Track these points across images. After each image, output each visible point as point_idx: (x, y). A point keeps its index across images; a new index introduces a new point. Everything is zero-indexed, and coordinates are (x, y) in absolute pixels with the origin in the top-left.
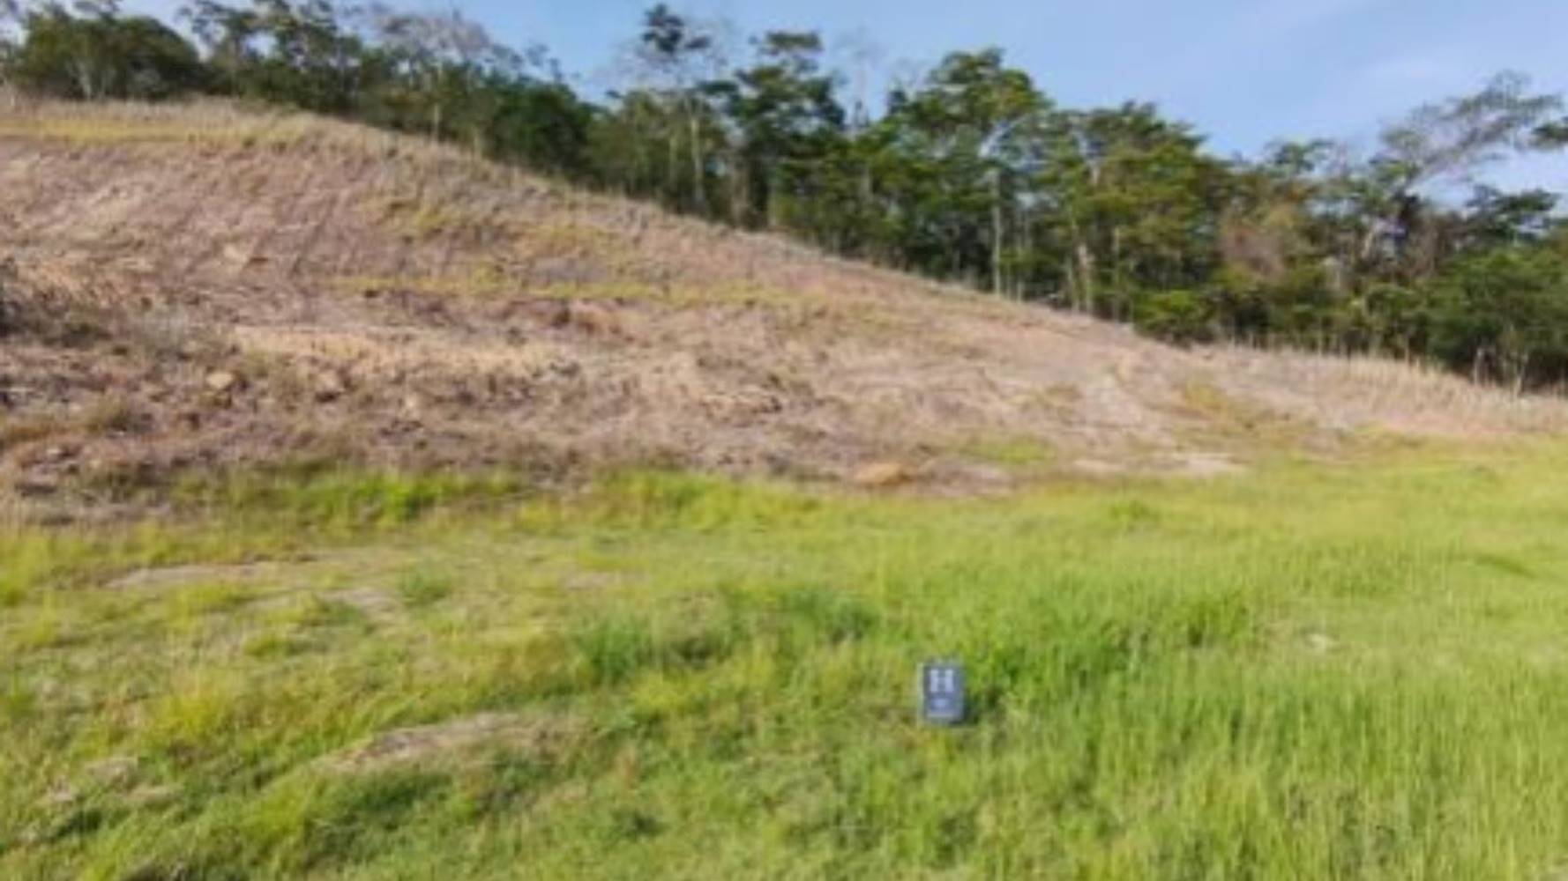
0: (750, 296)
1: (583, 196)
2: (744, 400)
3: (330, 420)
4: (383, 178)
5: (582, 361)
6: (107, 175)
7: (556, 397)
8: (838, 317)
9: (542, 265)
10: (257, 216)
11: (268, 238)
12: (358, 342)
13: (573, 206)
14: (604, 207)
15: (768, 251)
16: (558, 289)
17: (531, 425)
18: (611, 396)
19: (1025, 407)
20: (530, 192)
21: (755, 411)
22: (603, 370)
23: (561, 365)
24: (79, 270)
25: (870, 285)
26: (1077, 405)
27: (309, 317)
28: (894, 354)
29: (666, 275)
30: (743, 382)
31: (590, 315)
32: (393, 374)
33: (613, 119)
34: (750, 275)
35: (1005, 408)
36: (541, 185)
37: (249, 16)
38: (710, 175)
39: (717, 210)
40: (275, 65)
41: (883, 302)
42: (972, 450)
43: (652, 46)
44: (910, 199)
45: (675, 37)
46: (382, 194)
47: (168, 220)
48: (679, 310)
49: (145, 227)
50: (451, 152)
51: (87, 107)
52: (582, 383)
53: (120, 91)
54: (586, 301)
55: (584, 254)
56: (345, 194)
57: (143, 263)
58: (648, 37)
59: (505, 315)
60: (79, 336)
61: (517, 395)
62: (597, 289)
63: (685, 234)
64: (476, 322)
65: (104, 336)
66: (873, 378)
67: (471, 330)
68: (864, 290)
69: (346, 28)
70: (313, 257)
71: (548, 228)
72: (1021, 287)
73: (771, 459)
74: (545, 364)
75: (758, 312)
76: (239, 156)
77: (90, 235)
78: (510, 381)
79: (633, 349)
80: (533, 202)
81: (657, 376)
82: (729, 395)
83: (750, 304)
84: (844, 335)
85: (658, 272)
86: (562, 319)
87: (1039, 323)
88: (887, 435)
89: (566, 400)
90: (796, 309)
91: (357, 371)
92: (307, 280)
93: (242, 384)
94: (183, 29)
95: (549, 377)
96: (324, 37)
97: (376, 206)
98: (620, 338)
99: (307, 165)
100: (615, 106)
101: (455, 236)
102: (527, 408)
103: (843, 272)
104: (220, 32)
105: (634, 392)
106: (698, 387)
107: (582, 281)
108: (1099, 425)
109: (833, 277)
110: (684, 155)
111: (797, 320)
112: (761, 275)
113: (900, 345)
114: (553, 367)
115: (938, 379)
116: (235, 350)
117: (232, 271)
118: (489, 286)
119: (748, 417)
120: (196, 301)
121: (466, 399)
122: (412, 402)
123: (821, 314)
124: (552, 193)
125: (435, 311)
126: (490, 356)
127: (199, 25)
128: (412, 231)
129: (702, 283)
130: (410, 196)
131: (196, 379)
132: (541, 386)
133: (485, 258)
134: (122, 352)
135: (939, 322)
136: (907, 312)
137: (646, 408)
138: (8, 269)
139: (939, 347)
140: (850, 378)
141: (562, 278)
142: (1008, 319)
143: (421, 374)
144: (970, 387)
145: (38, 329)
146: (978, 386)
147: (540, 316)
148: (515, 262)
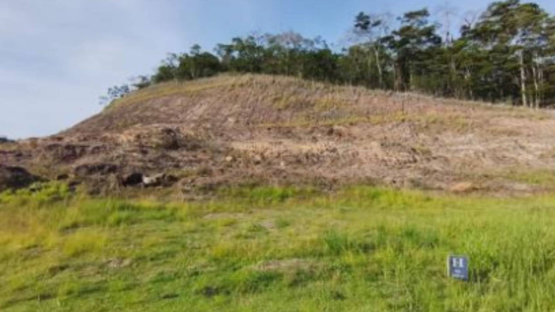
0: (403, 117)
1: (337, 87)
2: (400, 158)
3: (258, 170)
4: (272, 91)
5: (337, 147)
6: (199, 100)
7: (329, 161)
8: (442, 123)
9: (324, 113)
10: (236, 108)
11: (240, 114)
12: (266, 145)
13: (333, 91)
14: (343, 90)
15: (410, 99)
16: (329, 122)
17: (321, 170)
18: (348, 159)
19: (542, 156)
20: (318, 89)
21: (405, 163)
22: (345, 149)
23: (330, 149)
24: (193, 129)
25: (456, 107)
27: (252, 138)
28: (470, 136)
29: (368, 113)
30: (399, 151)
31: (341, 130)
32: (276, 155)
33: (346, 58)
34: (403, 110)
35: (530, 157)
36: (321, 85)
37: (231, 46)
38: (385, 73)
39: (389, 86)
40: (240, 60)
41: (463, 115)
42: (511, 176)
43: (359, 29)
44: (476, 70)
45: (368, 23)
46: (271, 96)
47: (215, 111)
48: (374, 125)
49: (208, 114)
50: (292, 79)
51: (194, 81)
52: (338, 154)
53: (201, 76)
54: (339, 125)
55: (337, 108)
56: (260, 98)
57: (209, 126)
58: (357, 26)
59: (312, 132)
60: (195, 148)
61: (315, 160)
62: (342, 120)
63: (376, 95)
64: (302, 135)
65: (200, 147)
66: (461, 147)
67: (300, 139)
68: (455, 110)
69: (258, 44)
70: (253, 118)
71: (324, 100)
72: (538, 101)
73: (412, 181)
74: (324, 148)
75: (406, 123)
76: (230, 90)
77: (195, 118)
78: (313, 155)
79: (357, 141)
80: (319, 92)
81: (365, 151)
82: (395, 156)
83: (403, 121)
84: (445, 130)
85: (365, 112)
86: (331, 132)
87: (549, 118)
88: (467, 170)
89: (333, 161)
90: (423, 121)
91: (266, 154)
92: (251, 125)
93: (234, 160)
94: (215, 54)
95: (325, 153)
96: (252, 48)
97: (270, 100)
98: (352, 138)
99: (250, 90)
100: (346, 53)
101: (294, 107)
102: (319, 164)
103: (444, 103)
104: (224, 53)
105: (357, 157)
106: (381, 154)
107: (337, 117)
109: (440, 106)
110: (374, 66)
111: (424, 125)
112: (407, 108)
113: (473, 132)
114: (327, 150)
115: (493, 145)
116: (232, 149)
117: (231, 125)
118: (305, 123)
119: (402, 165)
120: (222, 135)
121: (299, 162)
122: (282, 164)
123: (434, 122)
124: (325, 87)
125: (288, 133)
126: (306, 147)
127: (219, 53)
128: (280, 107)
129: (383, 114)
130: (279, 95)
131: (223, 159)
132: (324, 157)
133: (304, 113)
134: (204, 152)
135: (492, 121)
136: (476, 118)
137: (361, 163)
138: (178, 130)
139: (492, 132)
140: (448, 147)
141: (330, 118)
142: (531, 117)
143: (285, 154)
144: (511, 149)
145: (185, 146)
146: (514, 148)
147: (322, 132)
148: (314, 114)
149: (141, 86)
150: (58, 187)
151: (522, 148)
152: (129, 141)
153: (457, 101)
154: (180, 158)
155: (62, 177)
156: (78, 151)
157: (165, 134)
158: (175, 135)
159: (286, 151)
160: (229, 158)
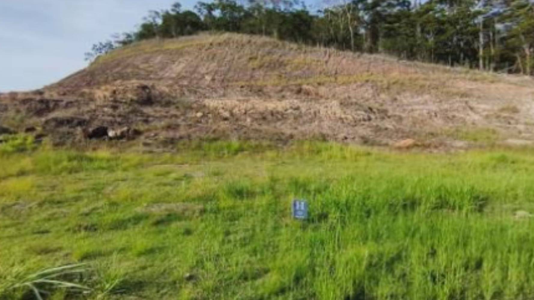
0: (367, 78)
1: (309, 48)
2: (356, 117)
4: (247, 50)
5: (301, 105)
7: (292, 117)
8: (402, 84)
11: (216, 73)
12: (235, 102)
13: (305, 52)
14: (315, 51)
15: (376, 60)
16: (299, 81)
17: (283, 127)
18: (310, 116)
19: (487, 117)
20: (292, 49)
21: (360, 121)
22: (308, 108)
23: (294, 107)
24: (169, 86)
25: (418, 70)
26: (516, 116)
27: (224, 95)
28: (427, 97)
29: (336, 73)
30: (356, 110)
31: (309, 89)
32: (243, 111)
33: (322, 20)
34: (368, 71)
35: (476, 117)
36: (294, 46)
37: (213, 5)
38: (356, 34)
39: (359, 48)
40: (220, 19)
41: (423, 76)
42: (455, 135)
44: (440, 32)
46: (247, 55)
47: (192, 69)
48: (339, 85)
52: (301, 112)
54: (308, 84)
55: (308, 69)
56: (236, 57)
57: (185, 83)
59: (281, 91)
60: (168, 104)
61: (280, 117)
62: (311, 80)
63: (345, 57)
64: (272, 94)
65: (174, 104)
66: (417, 107)
67: (269, 97)
68: (416, 72)
70: (228, 77)
71: (296, 61)
72: (493, 65)
73: (363, 138)
74: (288, 107)
75: (370, 84)
76: (209, 48)
77: (173, 75)
78: (278, 113)
79: (323, 100)
80: (292, 52)
81: (325, 109)
82: (352, 115)
83: (367, 81)
84: (404, 91)
85: (334, 72)
86: (299, 91)
87: (499, 81)
88: (417, 128)
89: (296, 118)
90: (385, 82)
91: (234, 111)
92: (225, 84)
93: (204, 116)
95: (290, 111)
96: (234, 7)
97: (245, 59)
98: (318, 97)
99: (227, 49)
100: (321, 15)
101: (267, 67)
102: (283, 121)
103: (407, 66)
104: (205, 12)
105: (318, 114)
106: (339, 113)
107: (307, 77)
108: (526, 124)
109: (403, 68)
110: (346, 29)
111: (385, 86)
112: (372, 69)
113: (430, 93)
114: (291, 108)
115: (446, 106)
116: (204, 106)
117: (207, 83)
118: (277, 82)
119: (356, 123)
120: (195, 92)
121: (264, 118)
122: (249, 120)
123: (395, 83)
124: (299, 48)
125: (260, 92)
126: (271, 105)
128: (255, 66)
129: (350, 75)
130: (255, 55)
131: (193, 115)
132: (287, 114)
133: (276, 73)
134: (177, 108)
135: (449, 83)
136: (433, 80)
137: (321, 120)
138: (153, 87)
139: (447, 93)
140: (405, 107)
141: (300, 78)
142: (483, 80)
143: (252, 111)
144: (460, 109)
145: (159, 102)
146: (464, 108)
147: (292, 91)
148: (286, 73)
149: (124, 43)
150: (25, 139)
151: (472, 109)
152: (105, 97)
153: (419, 63)
154: (152, 114)
155: (30, 130)
156: (51, 105)
157: (140, 90)
158: (150, 92)
159: (253, 108)
160: (199, 114)
